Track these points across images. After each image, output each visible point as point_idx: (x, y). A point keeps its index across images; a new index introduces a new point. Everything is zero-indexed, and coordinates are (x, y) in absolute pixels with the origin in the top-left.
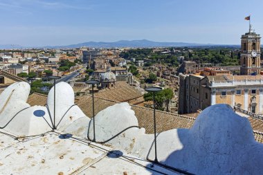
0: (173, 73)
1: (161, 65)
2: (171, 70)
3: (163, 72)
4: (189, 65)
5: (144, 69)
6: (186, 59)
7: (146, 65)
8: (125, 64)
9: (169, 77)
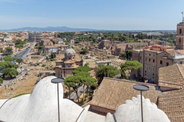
0: (96, 48)
1: (86, 43)
2: (95, 46)
3: (89, 47)
4: (107, 42)
5: (76, 45)
6: (103, 39)
7: (76, 43)
8: (62, 42)
9: (94, 50)
